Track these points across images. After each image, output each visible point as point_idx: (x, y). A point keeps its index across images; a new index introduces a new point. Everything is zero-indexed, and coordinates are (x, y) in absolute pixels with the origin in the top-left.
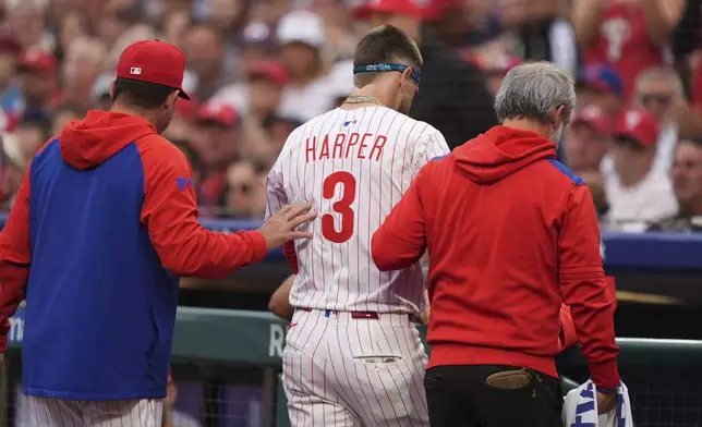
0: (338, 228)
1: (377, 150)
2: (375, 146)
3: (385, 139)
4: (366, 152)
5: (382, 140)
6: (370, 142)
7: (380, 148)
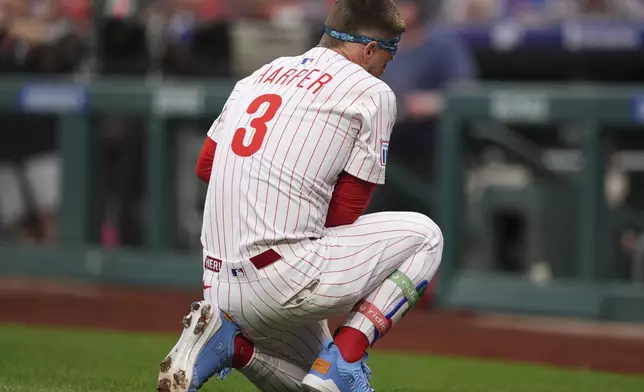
0: (247, 142)
1: (318, 85)
2: (318, 80)
3: (331, 78)
4: (307, 83)
5: (327, 78)
6: (315, 76)
7: (322, 84)
